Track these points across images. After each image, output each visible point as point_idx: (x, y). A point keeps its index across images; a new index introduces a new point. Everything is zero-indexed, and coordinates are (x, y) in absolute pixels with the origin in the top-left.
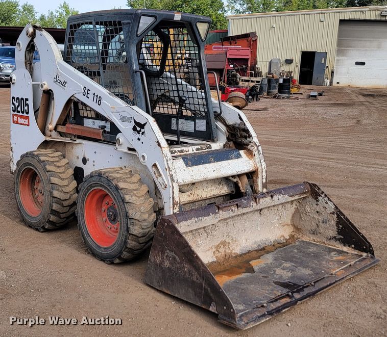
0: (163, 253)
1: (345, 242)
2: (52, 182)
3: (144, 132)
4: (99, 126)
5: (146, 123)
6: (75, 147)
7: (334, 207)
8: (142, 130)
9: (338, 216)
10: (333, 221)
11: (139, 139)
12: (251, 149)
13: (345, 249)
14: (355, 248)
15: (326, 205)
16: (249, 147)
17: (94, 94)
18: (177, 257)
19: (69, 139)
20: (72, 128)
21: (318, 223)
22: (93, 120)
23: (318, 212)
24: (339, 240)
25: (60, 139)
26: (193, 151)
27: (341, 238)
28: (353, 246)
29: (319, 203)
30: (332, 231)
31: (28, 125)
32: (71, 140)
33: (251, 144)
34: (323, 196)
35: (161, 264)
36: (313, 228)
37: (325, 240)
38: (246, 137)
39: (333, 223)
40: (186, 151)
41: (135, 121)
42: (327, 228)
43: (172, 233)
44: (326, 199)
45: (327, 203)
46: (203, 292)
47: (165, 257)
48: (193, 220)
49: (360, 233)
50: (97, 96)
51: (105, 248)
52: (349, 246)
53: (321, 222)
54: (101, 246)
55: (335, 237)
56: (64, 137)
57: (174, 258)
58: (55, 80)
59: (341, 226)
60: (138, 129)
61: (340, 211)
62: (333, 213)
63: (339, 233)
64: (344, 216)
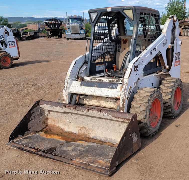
26: (107, 81)
40: (103, 81)
48: (50, 106)
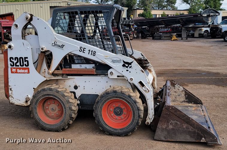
0: (168, 122)
1: (189, 102)
2: (70, 102)
3: (131, 67)
4: (93, 67)
5: (132, 62)
6: (66, 81)
7: (183, 88)
8: (130, 66)
9: (185, 92)
10: (183, 94)
11: (127, 70)
12: (150, 68)
13: (190, 105)
14: (194, 104)
15: (179, 88)
16: (149, 68)
17: (89, 50)
18: (178, 123)
19: (61, 77)
20: (68, 71)
21: (176, 96)
22: (80, 65)
23: (175, 92)
24: (186, 101)
25: (53, 78)
27: (187, 101)
28: (193, 103)
29: (175, 88)
30: (183, 99)
31: (29, 73)
32: (62, 77)
33: (149, 66)
34: (177, 84)
35: (166, 127)
36: (174, 99)
37: (179, 103)
38: (146, 63)
39: (183, 95)
41: (124, 62)
42: (181, 98)
43: (176, 111)
44: (179, 85)
45: (179, 87)
46: (196, 134)
47: (169, 124)
49: (196, 97)
50: (92, 51)
51: (121, 129)
52: (191, 103)
53: (177, 96)
54: (117, 128)
55: (184, 101)
56: (56, 76)
57: (176, 123)
58: (54, 45)
59: (187, 96)
60: (127, 65)
61: (186, 89)
62: (183, 91)
63: (186, 99)
64: (188, 91)
